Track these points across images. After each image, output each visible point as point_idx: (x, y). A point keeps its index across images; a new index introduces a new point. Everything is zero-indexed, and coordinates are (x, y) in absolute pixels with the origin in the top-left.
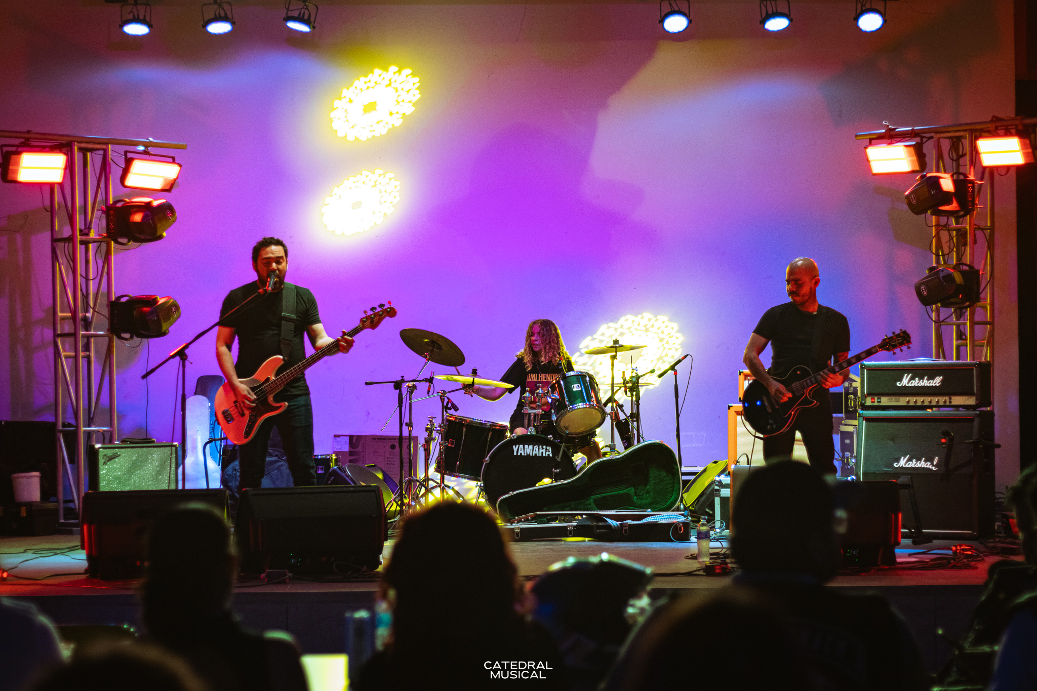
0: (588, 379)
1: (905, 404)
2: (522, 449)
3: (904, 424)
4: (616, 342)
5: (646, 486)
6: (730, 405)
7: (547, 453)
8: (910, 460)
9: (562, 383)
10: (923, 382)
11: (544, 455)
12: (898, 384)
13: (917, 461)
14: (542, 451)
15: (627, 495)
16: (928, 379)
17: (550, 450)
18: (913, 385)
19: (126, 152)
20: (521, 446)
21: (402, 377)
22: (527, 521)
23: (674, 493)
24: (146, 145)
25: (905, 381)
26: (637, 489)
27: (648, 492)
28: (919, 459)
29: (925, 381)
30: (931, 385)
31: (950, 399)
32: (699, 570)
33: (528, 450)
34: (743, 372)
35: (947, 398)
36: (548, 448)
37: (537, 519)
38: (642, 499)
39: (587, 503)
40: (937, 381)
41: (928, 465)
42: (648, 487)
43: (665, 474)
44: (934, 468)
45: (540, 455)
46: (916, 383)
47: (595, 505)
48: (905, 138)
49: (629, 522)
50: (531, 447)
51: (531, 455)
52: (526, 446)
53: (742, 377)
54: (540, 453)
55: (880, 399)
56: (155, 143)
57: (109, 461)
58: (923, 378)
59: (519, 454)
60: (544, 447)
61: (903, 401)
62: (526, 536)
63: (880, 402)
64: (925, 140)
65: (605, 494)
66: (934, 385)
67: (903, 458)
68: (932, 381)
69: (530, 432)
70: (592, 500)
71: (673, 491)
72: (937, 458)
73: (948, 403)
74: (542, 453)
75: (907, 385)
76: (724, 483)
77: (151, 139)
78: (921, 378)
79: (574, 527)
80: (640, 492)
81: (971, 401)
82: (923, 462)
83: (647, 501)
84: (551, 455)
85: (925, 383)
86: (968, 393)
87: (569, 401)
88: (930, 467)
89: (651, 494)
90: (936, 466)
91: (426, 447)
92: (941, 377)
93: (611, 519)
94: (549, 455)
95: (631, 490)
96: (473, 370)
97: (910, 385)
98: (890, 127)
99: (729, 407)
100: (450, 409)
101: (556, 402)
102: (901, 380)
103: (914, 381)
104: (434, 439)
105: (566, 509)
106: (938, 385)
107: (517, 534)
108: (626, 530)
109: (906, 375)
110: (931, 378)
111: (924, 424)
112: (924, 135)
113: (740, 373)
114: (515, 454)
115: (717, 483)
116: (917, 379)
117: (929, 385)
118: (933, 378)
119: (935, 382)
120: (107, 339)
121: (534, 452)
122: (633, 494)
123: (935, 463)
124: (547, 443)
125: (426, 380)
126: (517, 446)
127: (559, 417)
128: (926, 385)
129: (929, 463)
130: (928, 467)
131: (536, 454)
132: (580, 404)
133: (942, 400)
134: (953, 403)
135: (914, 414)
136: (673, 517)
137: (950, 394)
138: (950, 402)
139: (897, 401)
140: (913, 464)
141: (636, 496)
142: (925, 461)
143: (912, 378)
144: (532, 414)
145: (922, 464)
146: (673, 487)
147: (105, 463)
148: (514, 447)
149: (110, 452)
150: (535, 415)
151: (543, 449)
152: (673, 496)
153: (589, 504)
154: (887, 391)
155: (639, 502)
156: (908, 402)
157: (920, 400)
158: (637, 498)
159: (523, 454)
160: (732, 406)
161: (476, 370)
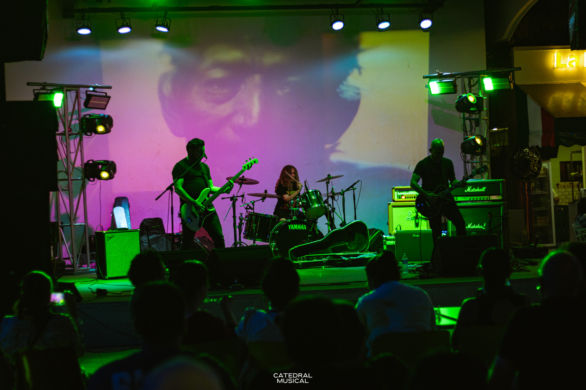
0: (318, 193)
1: (469, 200)
2: (293, 227)
3: (468, 209)
4: (329, 175)
5: (353, 241)
6: (389, 203)
7: (304, 228)
8: (473, 225)
9: (307, 195)
10: (477, 190)
11: (303, 229)
12: (465, 191)
13: (476, 226)
14: (302, 227)
15: (346, 246)
16: (479, 189)
17: (305, 226)
18: (472, 191)
19: (87, 91)
20: (292, 225)
21: (234, 195)
22: (304, 259)
23: (366, 244)
24: (94, 87)
25: (469, 190)
26: (350, 243)
27: (354, 244)
28: (477, 225)
29: (478, 189)
30: (481, 191)
31: (490, 197)
32: (417, 277)
33: (295, 227)
34: (394, 188)
35: (488, 197)
36: (304, 226)
37: (308, 258)
38: (352, 247)
39: (328, 250)
40: (483, 189)
41: (481, 227)
42: (354, 242)
43: (362, 236)
44: (484, 228)
45: (301, 229)
46: (474, 190)
47: (332, 251)
48: (446, 78)
49: (352, 258)
50: (297, 225)
51: (297, 229)
52: (294, 225)
53: (394, 190)
54: (301, 228)
55: (457, 198)
56: (98, 86)
57: (110, 239)
58: (477, 188)
59: (291, 229)
60: (303, 225)
61: (467, 199)
62: (305, 266)
63: (457, 199)
64: (456, 78)
65: (336, 246)
66: (482, 191)
67: (469, 224)
68: (481, 189)
69: (295, 219)
70: (330, 249)
71: (365, 243)
72: (485, 224)
73: (488, 199)
74: (302, 228)
75: (470, 191)
76: (388, 238)
77: (97, 85)
78: (476, 188)
79: (326, 261)
80: (351, 244)
81: (500, 198)
82: (478, 226)
83: (354, 248)
84: (306, 229)
85: (478, 190)
86: (498, 194)
87: (311, 203)
88: (482, 228)
89: (355, 245)
90: (485, 227)
91: (239, 227)
92: (485, 187)
93: (344, 257)
94: (305, 229)
95: (347, 243)
96: (265, 190)
97: (471, 191)
98: (440, 73)
99: (389, 204)
100: (249, 209)
101: (305, 204)
102: (467, 189)
103: (473, 190)
104: (243, 224)
105: (319, 253)
106: (484, 191)
107: (301, 265)
108: (350, 262)
109: (469, 187)
110: (481, 188)
111: (479, 209)
112: (456, 76)
113: (393, 188)
114: (290, 229)
115: (384, 239)
116: (474, 188)
117: (479, 191)
118: (482, 188)
119: (482, 189)
120: (81, 181)
121: (298, 228)
122: (348, 245)
123: (484, 226)
124: (304, 223)
125: (241, 196)
126: (290, 225)
127: (306, 212)
128: (478, 191)
129: (482, 226)
130: (481, 228)
131: (299, 229)
132: (316, 205)
133: (486, 198)
134: (491, 199)
135: (473, 204)
136: (371, 255)
137: (490, 195)
138: (490, 198)
139: (465, 199)
140: (474, 227)
141: (349, 246)
142: (480, 225)
143: (472, 188)
144: (295, 210)
145: (478, 227)
146: (365, 241)
147: (108, 240)
148: (289, 226)
149: (110, 235)
150: (296, 210)
151: (302, 226)
152: (365, 246)
153: (329, 251)
154: (460, 194)
155: (351, 248)
156: (470, 199)
157: (475, 198)
158: (350, 247)
159: (293, 229)
160: (390, 204)
161: (267, 191)
